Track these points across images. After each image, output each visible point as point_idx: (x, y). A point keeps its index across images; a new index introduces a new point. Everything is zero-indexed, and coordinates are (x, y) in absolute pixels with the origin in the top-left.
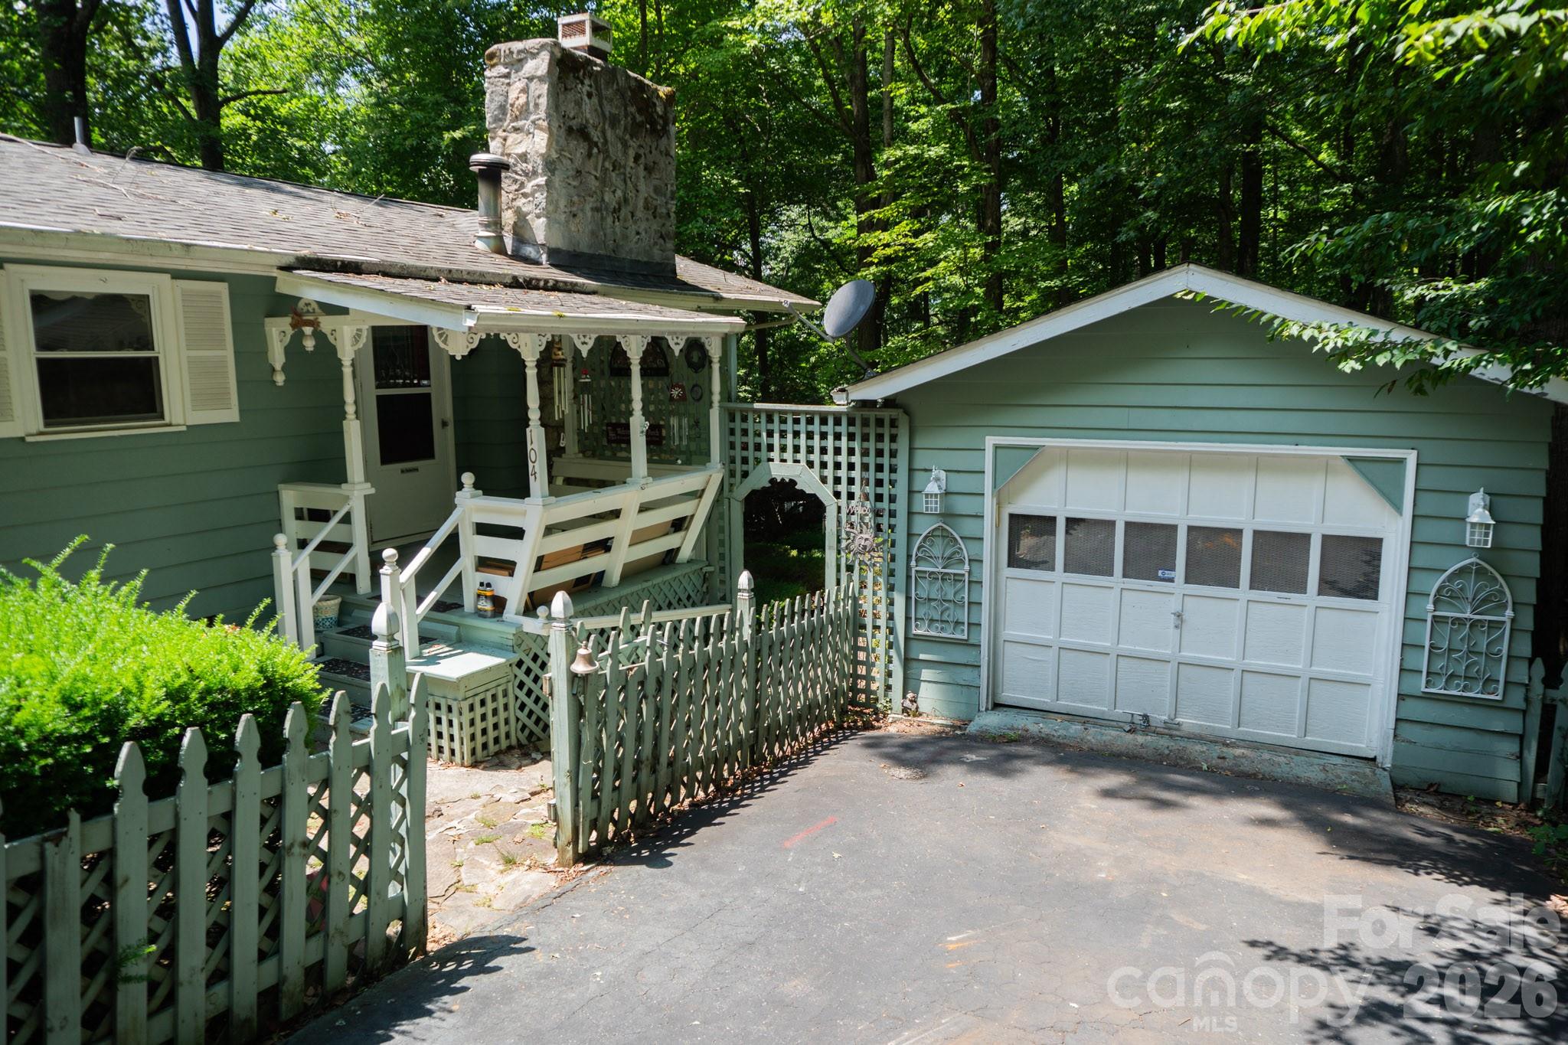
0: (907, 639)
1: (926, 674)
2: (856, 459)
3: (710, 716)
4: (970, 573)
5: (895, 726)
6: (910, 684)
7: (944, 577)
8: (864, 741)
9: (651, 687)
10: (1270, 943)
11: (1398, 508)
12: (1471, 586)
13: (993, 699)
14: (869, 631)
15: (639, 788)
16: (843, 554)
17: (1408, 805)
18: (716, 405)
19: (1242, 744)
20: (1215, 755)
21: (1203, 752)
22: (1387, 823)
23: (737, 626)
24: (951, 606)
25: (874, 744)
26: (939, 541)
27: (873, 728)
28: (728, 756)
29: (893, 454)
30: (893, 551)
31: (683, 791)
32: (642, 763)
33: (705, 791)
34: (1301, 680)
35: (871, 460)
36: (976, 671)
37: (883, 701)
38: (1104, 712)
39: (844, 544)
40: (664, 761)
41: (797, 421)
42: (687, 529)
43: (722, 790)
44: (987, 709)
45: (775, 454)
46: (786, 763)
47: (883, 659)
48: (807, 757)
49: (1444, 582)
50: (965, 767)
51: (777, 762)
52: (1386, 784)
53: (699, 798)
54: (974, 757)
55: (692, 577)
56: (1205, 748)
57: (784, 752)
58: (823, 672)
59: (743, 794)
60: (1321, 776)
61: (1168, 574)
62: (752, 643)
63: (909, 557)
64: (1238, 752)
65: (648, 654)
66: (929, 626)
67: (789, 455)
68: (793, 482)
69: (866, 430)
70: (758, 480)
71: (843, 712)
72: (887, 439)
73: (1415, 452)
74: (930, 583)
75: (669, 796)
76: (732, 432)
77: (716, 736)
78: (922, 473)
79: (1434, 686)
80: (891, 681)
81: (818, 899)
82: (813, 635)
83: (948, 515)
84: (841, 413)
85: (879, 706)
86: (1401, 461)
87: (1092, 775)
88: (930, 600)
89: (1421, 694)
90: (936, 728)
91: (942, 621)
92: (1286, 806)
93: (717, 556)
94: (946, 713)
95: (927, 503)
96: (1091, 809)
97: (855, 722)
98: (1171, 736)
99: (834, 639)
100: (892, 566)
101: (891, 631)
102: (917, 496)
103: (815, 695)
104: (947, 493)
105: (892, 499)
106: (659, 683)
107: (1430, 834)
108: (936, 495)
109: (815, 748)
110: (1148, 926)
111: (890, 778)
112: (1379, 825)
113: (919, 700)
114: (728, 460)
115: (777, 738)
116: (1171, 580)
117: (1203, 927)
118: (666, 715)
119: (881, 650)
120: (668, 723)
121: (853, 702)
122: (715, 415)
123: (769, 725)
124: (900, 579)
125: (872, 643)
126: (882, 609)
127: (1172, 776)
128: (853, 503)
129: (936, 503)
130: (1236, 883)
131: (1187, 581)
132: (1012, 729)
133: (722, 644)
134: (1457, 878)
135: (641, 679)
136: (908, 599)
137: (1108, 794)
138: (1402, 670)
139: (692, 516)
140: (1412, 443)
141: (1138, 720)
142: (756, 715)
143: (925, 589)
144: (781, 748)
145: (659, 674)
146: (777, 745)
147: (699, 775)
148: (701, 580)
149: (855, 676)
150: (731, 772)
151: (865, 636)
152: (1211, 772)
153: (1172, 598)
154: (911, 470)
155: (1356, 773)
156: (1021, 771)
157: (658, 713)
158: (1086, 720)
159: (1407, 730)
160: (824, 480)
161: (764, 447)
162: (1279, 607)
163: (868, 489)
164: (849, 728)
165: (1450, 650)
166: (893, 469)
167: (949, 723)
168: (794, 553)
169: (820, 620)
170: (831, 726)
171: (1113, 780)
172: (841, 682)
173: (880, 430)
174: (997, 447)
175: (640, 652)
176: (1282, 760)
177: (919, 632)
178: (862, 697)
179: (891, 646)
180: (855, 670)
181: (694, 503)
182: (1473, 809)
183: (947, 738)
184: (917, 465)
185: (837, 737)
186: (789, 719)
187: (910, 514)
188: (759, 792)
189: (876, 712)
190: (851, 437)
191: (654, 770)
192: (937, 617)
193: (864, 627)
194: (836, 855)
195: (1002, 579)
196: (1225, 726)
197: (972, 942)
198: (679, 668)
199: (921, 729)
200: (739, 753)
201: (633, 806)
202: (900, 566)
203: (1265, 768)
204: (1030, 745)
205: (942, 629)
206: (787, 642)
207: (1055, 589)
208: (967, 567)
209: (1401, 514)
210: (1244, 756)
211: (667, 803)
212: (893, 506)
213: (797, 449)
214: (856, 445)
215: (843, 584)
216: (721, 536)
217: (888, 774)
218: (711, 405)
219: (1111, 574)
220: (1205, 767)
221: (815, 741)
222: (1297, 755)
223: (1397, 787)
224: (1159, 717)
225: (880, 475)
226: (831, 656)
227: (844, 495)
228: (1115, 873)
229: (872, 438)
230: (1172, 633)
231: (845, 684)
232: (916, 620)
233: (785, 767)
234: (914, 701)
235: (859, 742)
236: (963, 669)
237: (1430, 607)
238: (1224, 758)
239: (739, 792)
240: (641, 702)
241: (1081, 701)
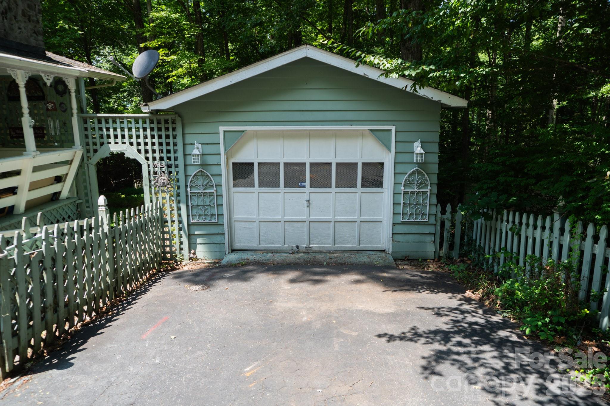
0: (188, 225)
1: (199, 241)
2: (156, 140)
3: (89, 275)
4: (216, 191)
5: (187, 266)
6: (192, 246)
7: (204, 194)
8: (173, 276)
9: (48, 263)
10: (386, 334)
11: (390, 150)
12: (416, 178)
13: (231, 248)
14: (169, 223)
15: (46, 324)
16: (152, 187)
17: (400, 266)
18: (75, 115)
19: (336, 252)
20: (328, 258)
21: (323, 257)
22: (399, 274)
23: (100, 224)
24: (209, 207)
25: (179, 276)
26: (200, 178)
27: (176, 269)
28: (102, 295)
29: (175, 137)
30: (178, 184)
31: (76, 319)
32: (47, 308)
33: (90, 316)
34: (357, 223)
35: (164, 140)
36: (222, 236)
37: (179, 256)
38: (280, 247)
39: (153, 183)
40: (62, 304)
41: (122, 122)
42: (64, 181)
43: (100, 313)
44: (229, 253)
45: (112, 140)
46: (135, 293)
47: (177, 236)
48: (145, 288)
49: (407, 178)
50: (226, 280)
51: (129, 293)
52: (391, 259)
53: (86, 321)
54: (229, 275)
55: (70, 206)
56: (323, 256)
57: (132, 288)
58: (149, 246)
59: (113, 314)
60: (368, 260)
61: (303, 184)
62: (109, 233)
63: (186, 186)
64: (336, 255)
65: (44, 243)
66: (199, 218)
67: (119, 140)
68: (123, 154)
69: (159, 126)
70: (103, 154)
71: (160, 264)
72: (171, 129)
73: (395, 127)
74: (198, 198)
75: (67, 324)
76: (86, 129)
77: (94, 286)
78: (190, 146)
79: (405, 219)
80: (182, 246)
81: (168, 365)
82: (141, 227)
83: (204, 165)
84: (145, 118)
85: (177, 258)
86: (390, 131)
87: (283, 274)
88: (198, 206)
89: (400, 223)
90: (206, 265)
91: (205, 215)
92: (362, 274)
93: (83, 194)
94: (210, 257)
95: (194, 159)
96: (288, 289)
97: (167, 268)
98: (309, 253)
99: (152, 229)
100: (178, 191)
101: (180, 222)
102: (188, 157)
103: (146, 258)
104: (203, 155)
105: (176, 159)
106: (54, 260)
107: (414, 276)
108: (198, 155)
109: (148, 283)
110: (334, 339)
111: (191, 291)
112: (396, 275)
113: (197, 253)
114: (85, 145)
115: (128, 282)
116: (304, 187)
117: (356, 334)
118: (60, 278)
119: (176, 232)
120: (62, 282)
121: (165, 258)
122: (75, 121)
123: (123, 275)
124: (183, 197)
125: (171, 229)
126: (175, 212)
127: (314, 269)
128: (156, 162)
129: (198, 159)
130: (360, 310)
131: (311, 186)
132: (242, 260)
133: (92, 235)
134: (433, 291)
135: (40, 259)
136: (188, 206)
137: (293, 281)
138: (394, 214)
139: (67, 174)
140: (393, 123)
141: (294, 248)
142: (115, 271)
143: (195, 201)
144: (130, 286)
145: (53, 255)
146: (128, 285)
147: (85, 308)
148: (75, 208)
149: (164, 246)
150: (104, 303)
151: (168, 226)
152: (328, 265)
153: (305, 194)
154: (184, 145)
155: (380, 257)
156: (252, 277)
157: (55, 278)
158: (273, 251)
159: (397, 237)
160: (139, 151)
161: (105, 137)
162: (347, 194)
163: (162, 155)
164: (164, 271)
165: (410, 204)
166: (175, 145)
167: (212, 261)
168: (123, 196)
169: (145, 219)
170: (155, 271)
171: (292, 275)
172: (158, 250)
173: (167, 126)
174: (225, 132)
175: (38, 243)
176: (352, 256)
177: (194, 221)
178: (168, 256)
179: (180, 229)
180: (164, 242)
181: (67, 167)
182: (421, 264)
183: (213, 268)
184: (187, 142)
185: (159, 276)
186: (133, 271)
187: (185, 165)
188: (122, 311)
189: (176, 261)
190: (152, 129)
191: (56, 311)
192: (202, 213)
193: (167, 222)
194: (173, 337)
195: (231, 193)
196: (329, 246)
197: (258, 369)
198: (66, 250)
199: (200, 266)
200: (108, 292)
201: (44, 334)
202: (182, 191)
203: (347, 260)
204: (251, 265)
205: (205, 219)
206: (129, 231)
207: (255, 195)
208: (215, 188)
209: (391, 152)
210: (338, 257)
211: (67, 328)
212: (176, 162)
213: (123, 137)
214: (155, 133)
215: (154, 202)
216: (85, 184)
217: (189, 290)
218: (72, 115)
219: (279, 187)
220: (325, 263)
221: (148, 280)
222: (357, 253)
223: (395, 260)
224: (303, 246)
225: (168, 148)
226: (151, 237)
227: (151, 159)
228: (310, 316)
229: (163, 130)
230: (306, 209)
231: (159, 250)
232: (192, 215)
233: (134, 296)
234: (194, 254)
235: (171, 277)
236: (216, 236)
237: (402, 188)
238: (331, 259)
239: (110, 313)
240: (42, 273)
241: (270, 243)
